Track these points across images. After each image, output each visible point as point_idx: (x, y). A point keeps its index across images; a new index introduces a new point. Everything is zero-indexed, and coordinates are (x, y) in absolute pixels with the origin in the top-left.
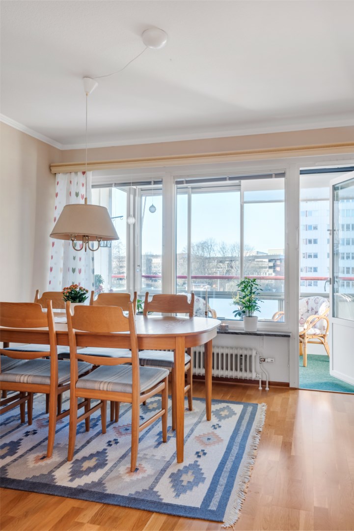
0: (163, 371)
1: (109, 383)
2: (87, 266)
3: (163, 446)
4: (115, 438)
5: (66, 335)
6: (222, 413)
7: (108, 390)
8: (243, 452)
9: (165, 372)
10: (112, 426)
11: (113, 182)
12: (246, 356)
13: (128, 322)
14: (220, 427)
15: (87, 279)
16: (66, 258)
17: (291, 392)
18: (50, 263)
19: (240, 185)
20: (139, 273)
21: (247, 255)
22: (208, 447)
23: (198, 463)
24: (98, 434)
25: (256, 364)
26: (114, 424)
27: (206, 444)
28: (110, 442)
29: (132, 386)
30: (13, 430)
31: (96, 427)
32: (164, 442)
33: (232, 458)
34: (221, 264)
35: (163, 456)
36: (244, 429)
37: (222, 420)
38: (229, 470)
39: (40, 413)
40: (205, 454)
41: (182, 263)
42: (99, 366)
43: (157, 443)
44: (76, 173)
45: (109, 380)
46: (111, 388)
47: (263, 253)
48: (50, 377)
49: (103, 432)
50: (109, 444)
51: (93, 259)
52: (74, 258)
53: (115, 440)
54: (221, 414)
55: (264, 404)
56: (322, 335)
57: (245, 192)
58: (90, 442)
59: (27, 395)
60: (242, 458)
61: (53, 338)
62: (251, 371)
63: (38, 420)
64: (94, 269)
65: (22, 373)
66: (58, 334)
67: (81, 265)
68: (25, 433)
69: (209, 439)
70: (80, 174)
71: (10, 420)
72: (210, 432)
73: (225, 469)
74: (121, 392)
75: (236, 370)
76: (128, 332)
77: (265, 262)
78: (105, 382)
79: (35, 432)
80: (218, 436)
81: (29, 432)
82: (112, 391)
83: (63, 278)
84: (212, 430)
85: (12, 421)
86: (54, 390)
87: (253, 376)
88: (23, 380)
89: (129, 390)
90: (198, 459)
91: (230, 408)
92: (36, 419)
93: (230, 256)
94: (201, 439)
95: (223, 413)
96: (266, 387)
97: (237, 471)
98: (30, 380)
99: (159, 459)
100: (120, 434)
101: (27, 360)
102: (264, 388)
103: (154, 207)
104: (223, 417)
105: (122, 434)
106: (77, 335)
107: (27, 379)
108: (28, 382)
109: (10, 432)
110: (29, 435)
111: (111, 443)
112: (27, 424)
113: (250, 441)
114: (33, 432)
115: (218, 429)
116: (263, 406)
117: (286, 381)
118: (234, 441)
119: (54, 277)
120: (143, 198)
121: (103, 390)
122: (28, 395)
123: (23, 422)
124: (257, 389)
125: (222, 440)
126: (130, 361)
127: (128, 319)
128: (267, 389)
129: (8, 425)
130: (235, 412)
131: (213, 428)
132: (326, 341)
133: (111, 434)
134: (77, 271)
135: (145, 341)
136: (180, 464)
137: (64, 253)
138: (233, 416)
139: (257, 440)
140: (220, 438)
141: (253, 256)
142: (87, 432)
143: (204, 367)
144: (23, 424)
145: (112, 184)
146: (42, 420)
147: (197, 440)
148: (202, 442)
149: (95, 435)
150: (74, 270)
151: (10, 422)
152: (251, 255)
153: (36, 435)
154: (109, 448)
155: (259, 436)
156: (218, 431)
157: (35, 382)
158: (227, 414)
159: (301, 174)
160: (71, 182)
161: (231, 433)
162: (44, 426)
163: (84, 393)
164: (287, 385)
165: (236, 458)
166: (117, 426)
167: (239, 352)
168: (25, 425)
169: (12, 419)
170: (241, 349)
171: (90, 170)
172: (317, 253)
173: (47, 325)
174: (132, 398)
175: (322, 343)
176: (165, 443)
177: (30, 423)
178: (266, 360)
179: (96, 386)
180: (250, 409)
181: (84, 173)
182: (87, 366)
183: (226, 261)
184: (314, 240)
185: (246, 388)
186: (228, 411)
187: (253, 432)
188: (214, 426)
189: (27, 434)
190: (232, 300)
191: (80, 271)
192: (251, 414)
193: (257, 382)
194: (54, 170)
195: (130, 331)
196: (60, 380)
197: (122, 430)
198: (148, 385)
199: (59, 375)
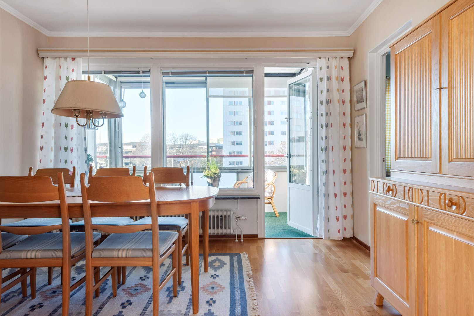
0: (173, 234)
1: (128, 249)
2: (79, 145)
3: (175, 300)
4: (127, 299)
5: (81, 206)
6: (214, 264)
7: (127, 256)
8: (245, 296)
9: (175, 235)
10: (121, 289)
11: (103, 70)
12: (225, 216)
13: (149, 190)
14: (218, 276)
15: (79, 157)
16: (57, 138)
17: (259, 241)
18: (39, 143)
19: (206, 83)
20: (120, 154)
21: (192, 143)
22: (214, 295)
23: (212, 311)
24: (109, 298)
25: (233, 222)
26: (122, 286)
27: (212, 293)
28: (123, 304)
29: (152, 250)
30: (16, 306)
31: (106, 292)
32: (175, 296)
33: (238, 302)
34: (172, 150)
35: (179, 309)
36: (238, 275)
37: (218, 271)
38: (240, 313)
39: (42, 285)
40: (214, 302)
41: (141, 149)
42: (109, 235)
43: (168, 299)
44: (66, 59)
45: (126, 247)
46: (130, 254)
47: (203, 141)
48: (62, 250)
49: (114, 295)
50: (123, 306)
51: (85, 139)
52: (66, 138)
53: (128, 301)
54: (215, 266)
55: (245, 253)
56: (270, 197)
57: (209, 89)
58: (103, 307)
59: (28, 270)
60: (246, 300)
61: (65, 211)
62: (229, 228)
63: (41, 292)
64: (86, 148)
65: (29, 249)
66: (70, 206)
67: (73, 144)
68: (31, 307)
69: (213, 288)
70: (69, 60)
71: (9, 297)
72: (211, 282)
73: (236, 313)
74: (141, 257)
75: (218, 228)
76: (149, 200)
77: (205, 148)
78: (124, 249)
79: (41, 305)
80: (219, 284)
81: (34, 306)
82: (131, 257)
83: (55, 156)
84: (212, 280)
85: (12, 297)
86: (68, 262)
87: (232, 232)
88: (31, 256)
89: (149, 254)
90: (210, 308)
91: (220, 259)
92: (39, 292)
93: (179, 144)
94: (206, 289)
95: (217, 264)
96: (241, 239)
97: (247, 312)
98: (39, 254)
99: (176, 313)
100: (131, 295)
101: (27, 236)
102: (239, 240)
103: (144, 93)
104: (217, 267)
105: (133, 295)
106: (92, 206)
107: (36, 254)
108: (37, 257)
109: (12, 309)
110: (34, 309)
111: (125, 305)
112: (30, 298)
113: (246, 285)
114: (39, 306)
115: (217, 278)
116: (245, 255)
117: (255, 233)
118: (234, 287)
119: (45, 156)
120: (123, 90)
121: (122, 257)
122: (31, 270)
123: (25, 297)
124: (235, 242)
125: (224, 287)
126: (150, 227)
127: (148, 188)
128: (242, 241)
129: (8, 301)
130: (225, 262)
131: (212, 278)
132: (273, 201)
133: (122, 297)
134: (69, 150)
135: (163, 208)
136: (196, 314)
137: (55, 133)
138: (225, 266)
139: (252, 283)
140: (222, 286)
141: (196, 144)
142: (97, 298)
143: (202, 228)
144: (25, 298)
145: (101, 72)
146: (45, 292)
147: (204, 290)
148: (208, 292)
149: (106, 299)
150: (66, 149)
151: (10, 299)
152: (195, 143)
153: (43, 308)
154: (124, 310)
155: (251, 280)
156: (217, 280)
157: (45, 257)
158: (219, 264)
159: (265, 76)
160: (60, 67)
161: (229, 281)
162: (49, 297)
163: (101, 262)
164: (256, 236)
165: (242, 301)
166: (126, 288)
167: (220, 214)
168: (28, 299)
169: (11, 295)
170: (222, 211)
171: (80, 57)
172: (242, 142)
173: (58, 198)
174: (153, 261)
175: (270, 203)
176: (177, 298)
177: (33, 296)
178: (241, 218)
179: (114, 254)
180: (235, 258)
181: (73, 59)
182: (97, 236)
183: (176, 147)
184: (240, 132)
185: (225, 242)
186: (219, 262)
187: (246, 278)
188: (212, 276)
189: (32, 308)
190: (202, 174)
191: (72, 150)
192: (238, 262)
193: (234, 236)
194: (41, 54)
195: (150, 199)
196: (73, 252)
197: (131, 291)
198: (165, 248)
199: (72, 246)
